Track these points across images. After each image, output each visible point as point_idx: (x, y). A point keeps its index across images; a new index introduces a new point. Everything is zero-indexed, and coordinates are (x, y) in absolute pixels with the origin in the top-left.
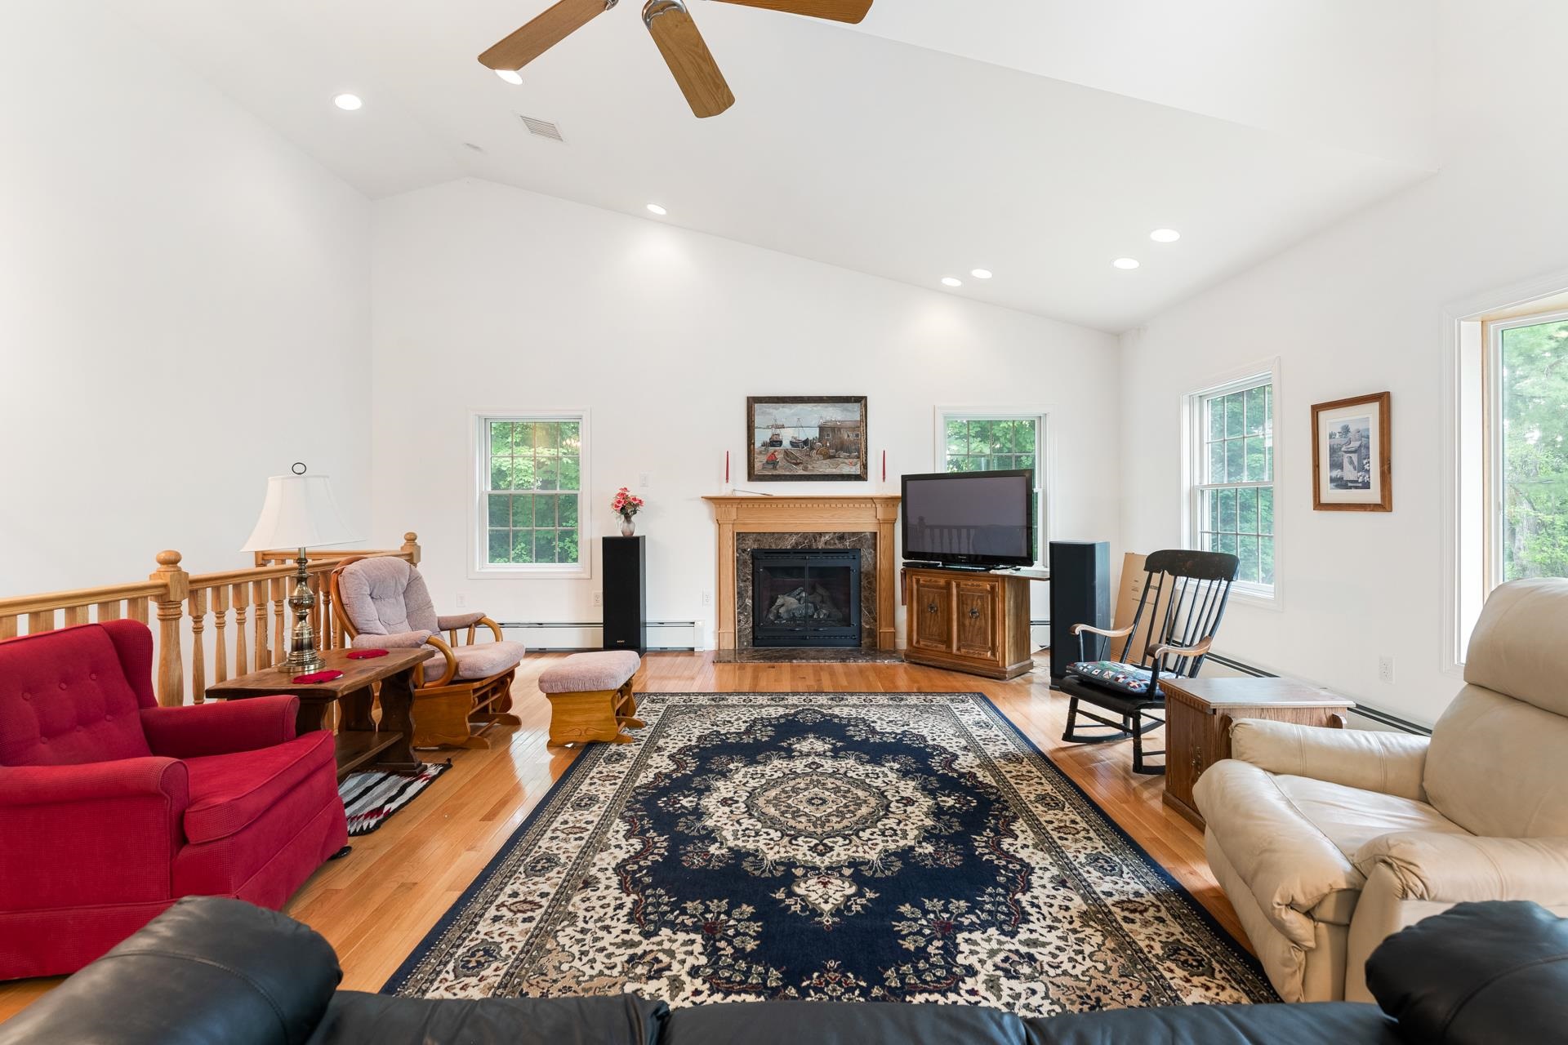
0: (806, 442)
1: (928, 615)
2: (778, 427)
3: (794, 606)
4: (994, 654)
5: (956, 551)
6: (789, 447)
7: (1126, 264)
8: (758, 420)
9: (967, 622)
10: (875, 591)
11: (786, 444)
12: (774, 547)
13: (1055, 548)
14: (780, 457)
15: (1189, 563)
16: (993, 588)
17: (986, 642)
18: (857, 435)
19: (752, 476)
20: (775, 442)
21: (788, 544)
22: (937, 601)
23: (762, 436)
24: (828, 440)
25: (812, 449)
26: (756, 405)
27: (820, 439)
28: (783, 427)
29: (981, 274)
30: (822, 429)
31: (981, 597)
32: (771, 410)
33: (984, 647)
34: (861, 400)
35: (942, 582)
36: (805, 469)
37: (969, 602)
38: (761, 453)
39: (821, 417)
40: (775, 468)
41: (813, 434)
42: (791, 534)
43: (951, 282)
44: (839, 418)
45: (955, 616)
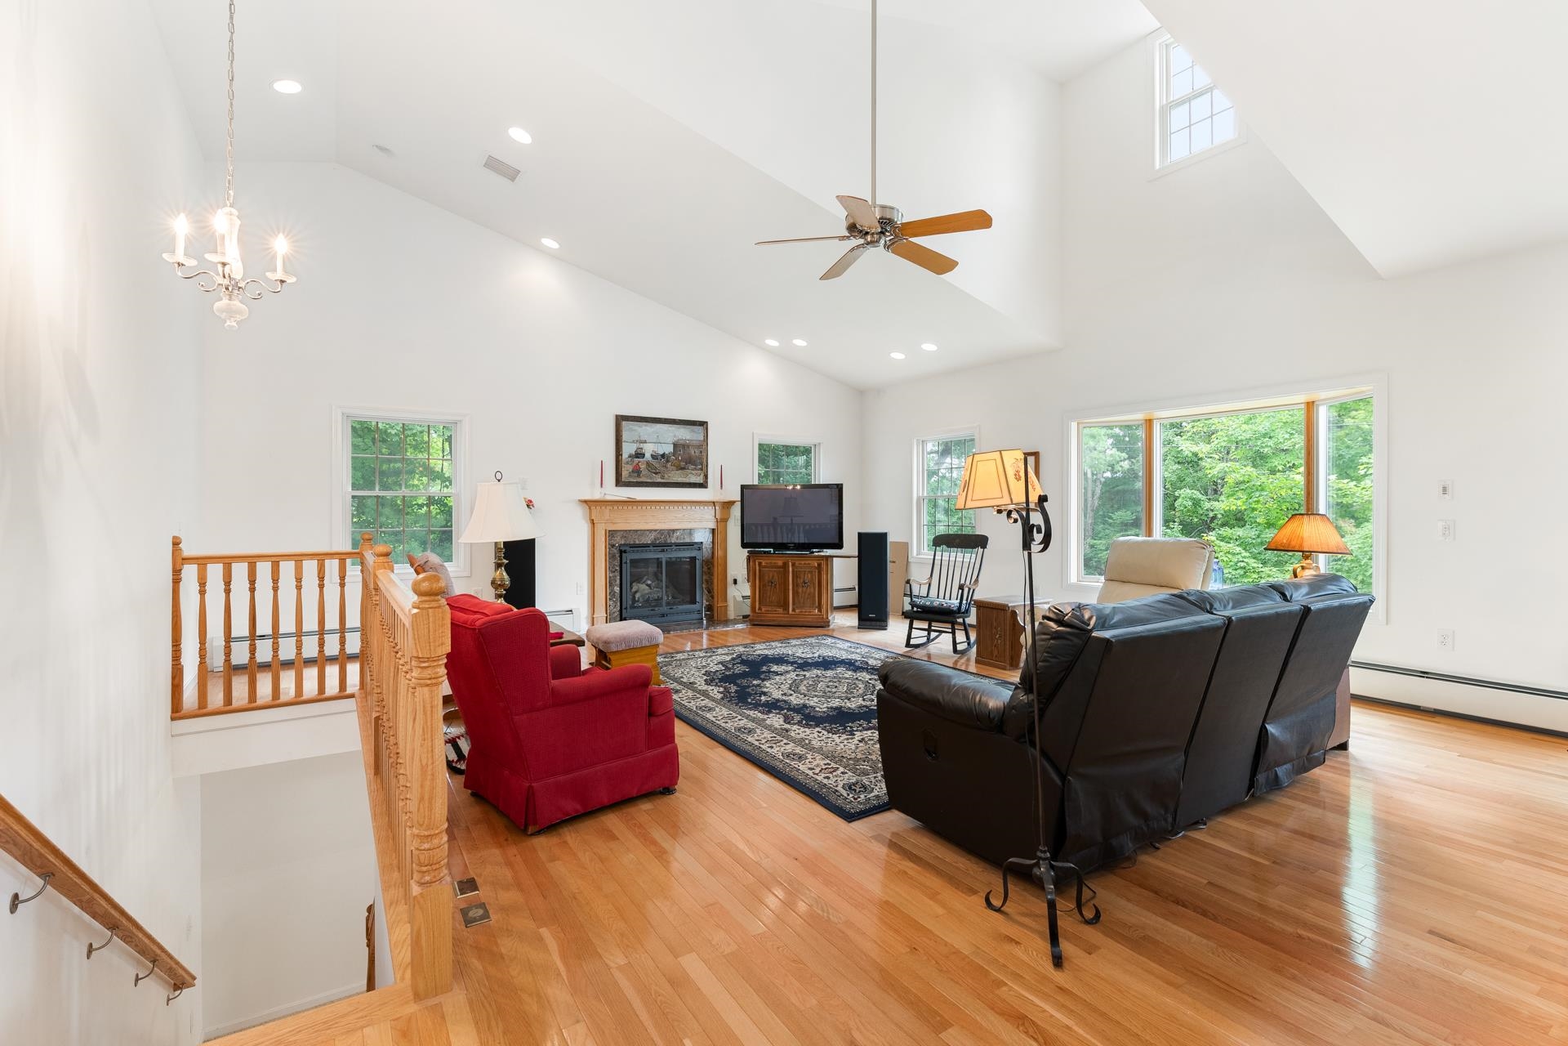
0: (663, 456)
1: (769, 588)
2: (641, 442)
3: (647, 592)
4: (820, 611)
5: (785, 541)
6: (650, 459)
7: (898, 356)
8: (625, 436)
9: (800, 590)
10: (712, 575)
11: (648, 456)
12: (637, 542)
13: (862, 537)
14: (643, 466)
15: (957, 541)
16: (819, 565)
17: (814, 604)
18: (701, 452)
19: (619, 482)
20: (639, 455)
21: (648, 540)
22: (776, 577)
23: (628, 449)
24: (680, 455)
25: (668, 461)
26: (624, 423)
27: (674, 454)
28: (645, 442)
29: (800, 343)
30: (675, 445)
31: (811, 572)
32: (636, 428)
33: (812, 606)
34: (703, 424)
35: (780, 563)
36: (663, 477)
37: (802, 576)
38: (627, 463)
39: (675, 436)
40: (639, 476)
41: (669, 449)
42: (651, 531)
43: (772, 343)
44: (688, 438)
45: (791, 587)
